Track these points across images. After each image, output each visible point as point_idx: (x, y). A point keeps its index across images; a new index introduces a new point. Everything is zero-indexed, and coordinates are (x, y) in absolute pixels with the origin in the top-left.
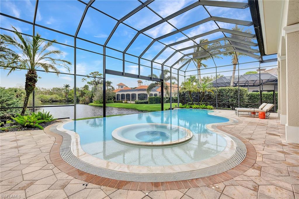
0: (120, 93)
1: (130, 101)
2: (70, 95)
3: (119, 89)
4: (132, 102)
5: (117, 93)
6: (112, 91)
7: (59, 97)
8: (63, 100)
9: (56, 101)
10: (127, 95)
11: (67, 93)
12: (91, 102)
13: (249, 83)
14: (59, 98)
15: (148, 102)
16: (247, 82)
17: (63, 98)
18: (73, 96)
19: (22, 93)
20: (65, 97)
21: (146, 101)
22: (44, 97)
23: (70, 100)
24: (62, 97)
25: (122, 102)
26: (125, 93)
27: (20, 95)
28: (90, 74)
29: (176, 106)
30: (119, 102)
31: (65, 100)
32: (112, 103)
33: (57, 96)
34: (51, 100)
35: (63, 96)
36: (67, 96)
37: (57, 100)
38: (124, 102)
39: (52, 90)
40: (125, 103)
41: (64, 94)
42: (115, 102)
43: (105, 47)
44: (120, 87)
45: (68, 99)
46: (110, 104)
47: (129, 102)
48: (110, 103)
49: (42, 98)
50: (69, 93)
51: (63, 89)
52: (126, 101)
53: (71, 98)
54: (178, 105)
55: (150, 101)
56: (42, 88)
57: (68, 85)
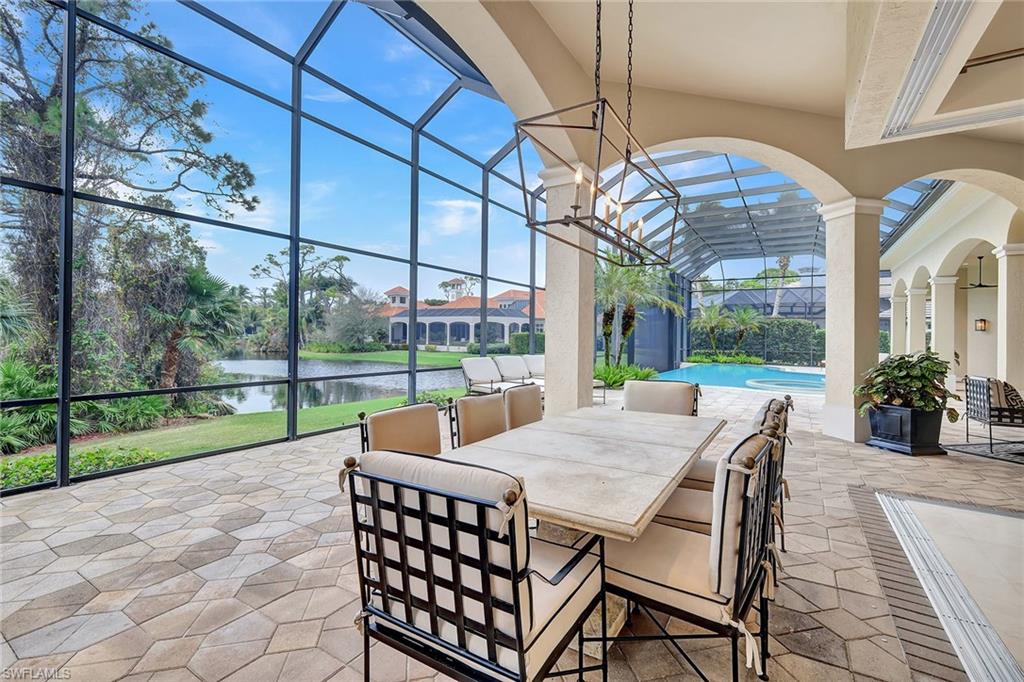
1: (444, 344)
3: (393, 305)
4: (453, 349)
5: (393, 320)
10: (453, 326)
15: (510, 349)
21: (504, 344)
26: (427, 320)
30: (404, 348)
32: (383, 350)
38: (421, 347)
40: (428, 351)
44: (398, 300)
46: (375, 353)
47: (441, 348)
48: (375, 350)
52: (429, 346)
55: (517, 347)
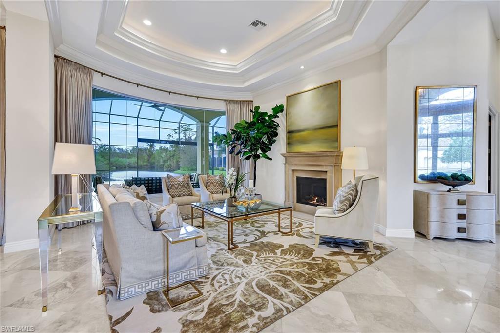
11: (150, 156)
17: (145, 163)
31: (147, 165)
35: (144, 159)
36: (150, 159)
39: (131, 152)
41: (146, 157)
49: (116, 162)
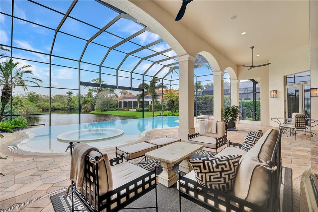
0: (123, 101)
1: (132, 108)
2: (73, 102)
3: (122, 96)
4: (134, 110)
5: (119, 101)
6: (115, 98)
7: (61, 104)
8: (66, 107)
9: (58, 109)
10: (128, 102)
11: (69, 101)
12: (94, 110)
13: (248, 90)
14: (62, 106)
15: (149, 110)
16: (247, 90)
17: (66, 106)
18: (75, 103)
19: (19, 101)
20: (67, 105)
21: (148, 108)
22: (45, 105)
23: (73, 107)
24: (64, 105)
25: (124, 110)
26: (127, 100)
27: (16, 104)
28: (93, 81)
29: (160, 114)
30: (121, 110)
31: (67, 108)
32: (114, 110)
33: (60, 104)
34: (52, 108)
35: (65, 103)
36: (70, 103)
37: (59, 107)
38: (125, 109)
39: (54, 98)
40: (126, 111)
41: (67, 102)
42: (117, 110)
43: (80, 61)
44: (123, 94)
45: (71, 107)
46: (111, 112)
47: (131, 110)
50: (72, 101)
51: (66, 96)
52: (127, 109)
53: (74, 106)
54: (163, 113)
55: (151, 109)
56: (44, 96)
57: (71, 92)
